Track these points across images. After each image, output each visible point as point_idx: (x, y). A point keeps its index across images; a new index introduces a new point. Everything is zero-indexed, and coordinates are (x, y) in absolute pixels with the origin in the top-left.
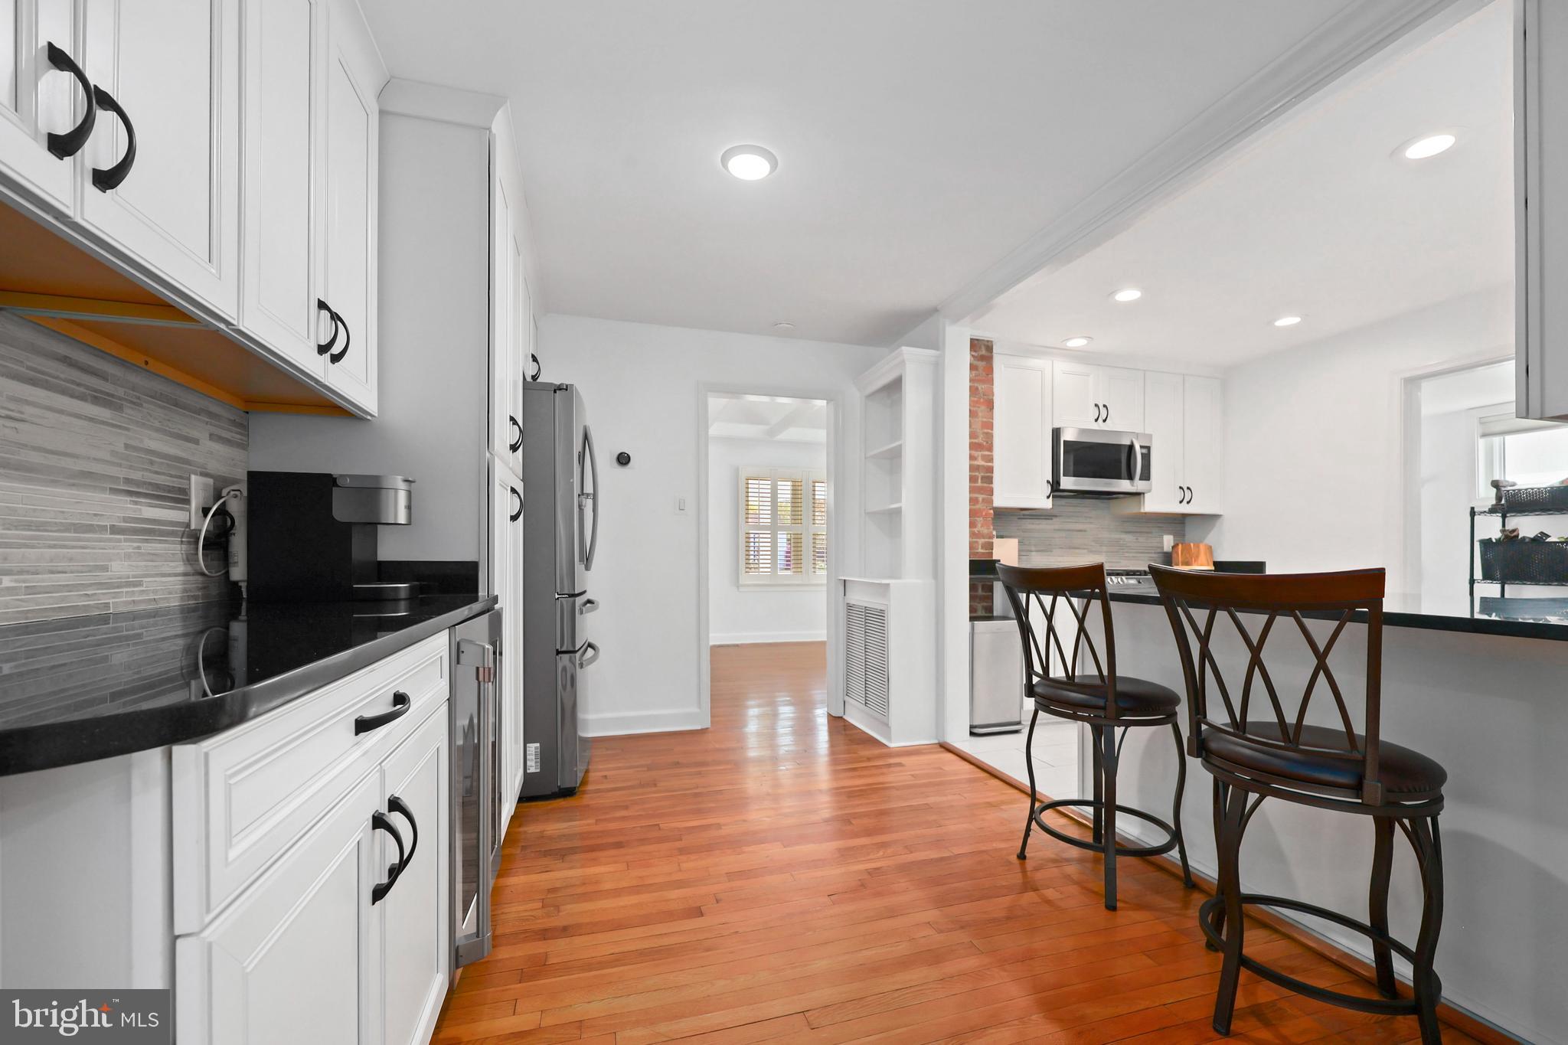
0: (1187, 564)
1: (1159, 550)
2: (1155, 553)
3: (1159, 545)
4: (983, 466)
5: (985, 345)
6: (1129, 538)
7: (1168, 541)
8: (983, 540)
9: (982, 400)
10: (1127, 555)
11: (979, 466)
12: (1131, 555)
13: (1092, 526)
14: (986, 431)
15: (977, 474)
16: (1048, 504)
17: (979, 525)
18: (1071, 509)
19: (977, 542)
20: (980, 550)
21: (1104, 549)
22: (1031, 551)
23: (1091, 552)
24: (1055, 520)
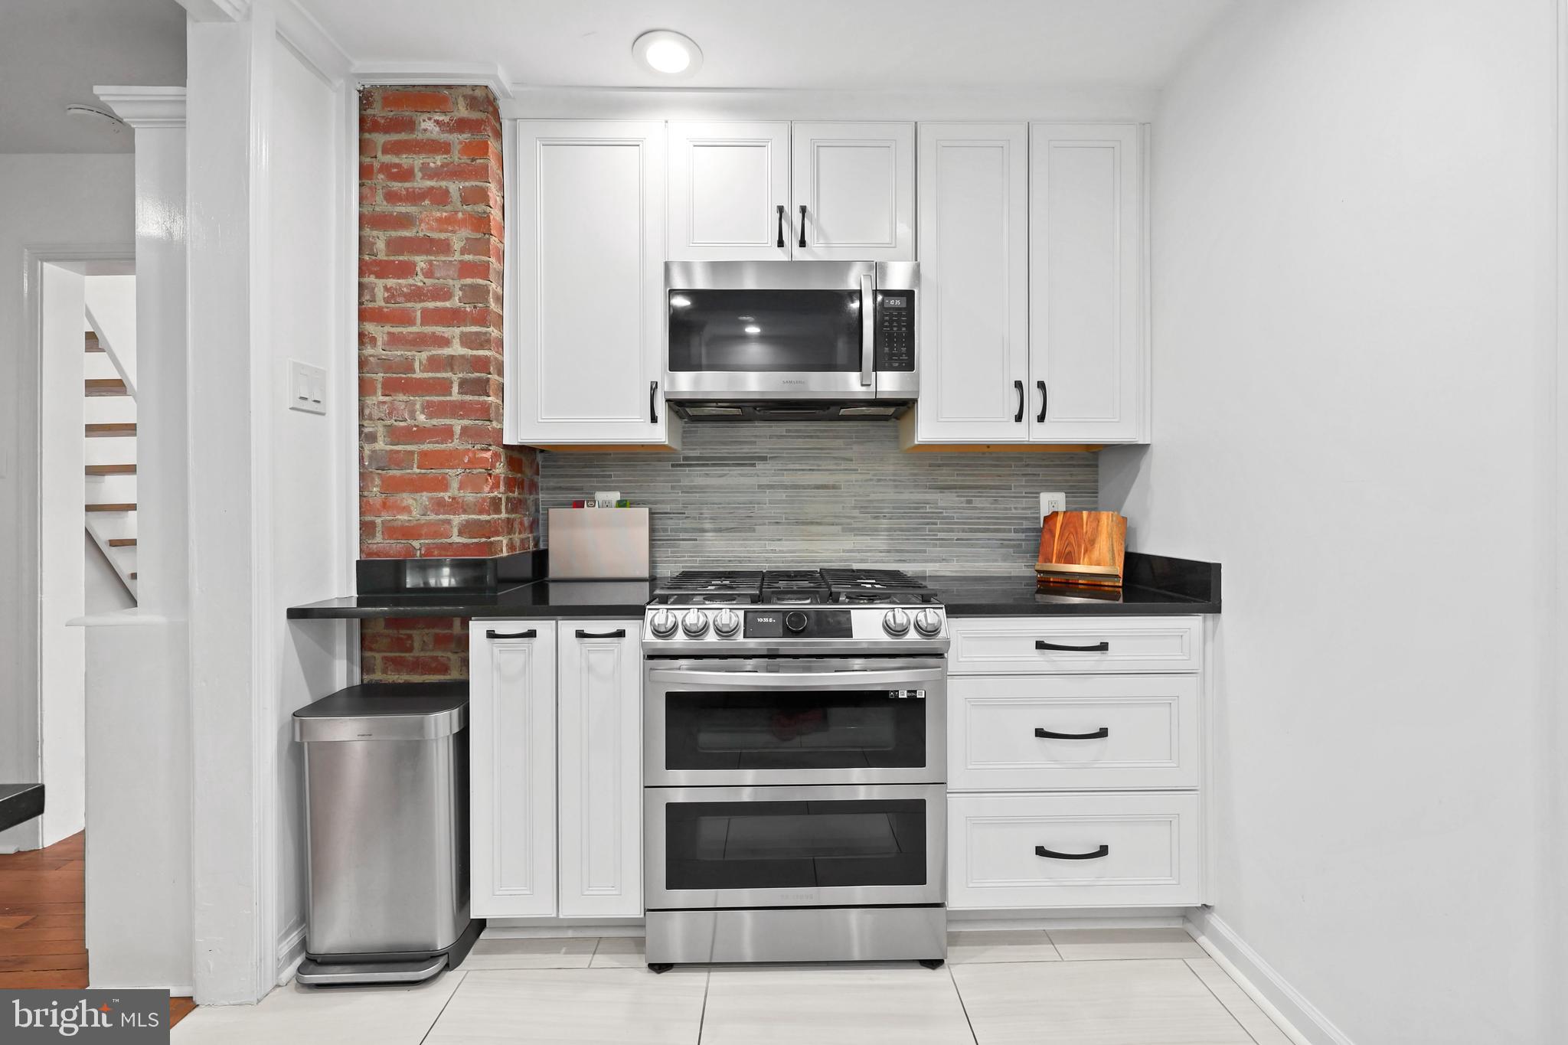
0: (1070, 559)
1: (1026, 525)
2: (1016, 531)
3: (1029, 513)
4: (463, 357)
5: (465, 97)
6: (946, 500)
7: (1052, 501)
8: (464, 517)
9: (460, 215)
10: (941, 535)
11: (452, 357)
12: (954, 535)
13: (853, 477)
14: (469, 281)
15: (449, 375)
16: (659, 434)
17: (455, 485)
18: (799, 443)
19: (449, 522)
20: (456, 539)
21: (884, 523)
22: (703, 531)
23: (849, 530)
24: (760, 466)
